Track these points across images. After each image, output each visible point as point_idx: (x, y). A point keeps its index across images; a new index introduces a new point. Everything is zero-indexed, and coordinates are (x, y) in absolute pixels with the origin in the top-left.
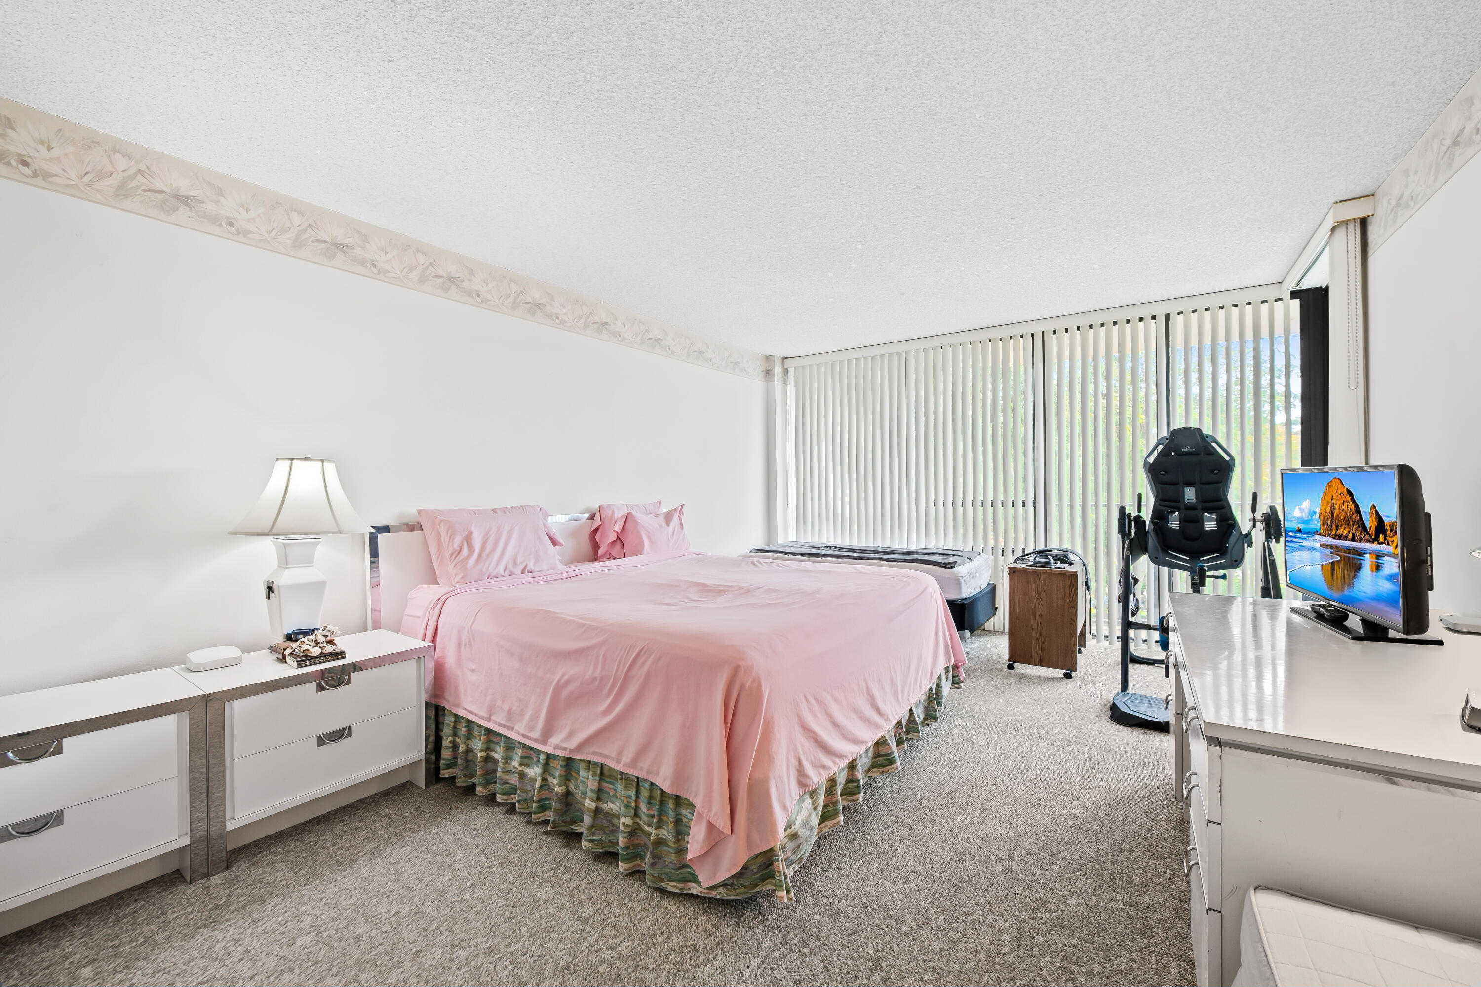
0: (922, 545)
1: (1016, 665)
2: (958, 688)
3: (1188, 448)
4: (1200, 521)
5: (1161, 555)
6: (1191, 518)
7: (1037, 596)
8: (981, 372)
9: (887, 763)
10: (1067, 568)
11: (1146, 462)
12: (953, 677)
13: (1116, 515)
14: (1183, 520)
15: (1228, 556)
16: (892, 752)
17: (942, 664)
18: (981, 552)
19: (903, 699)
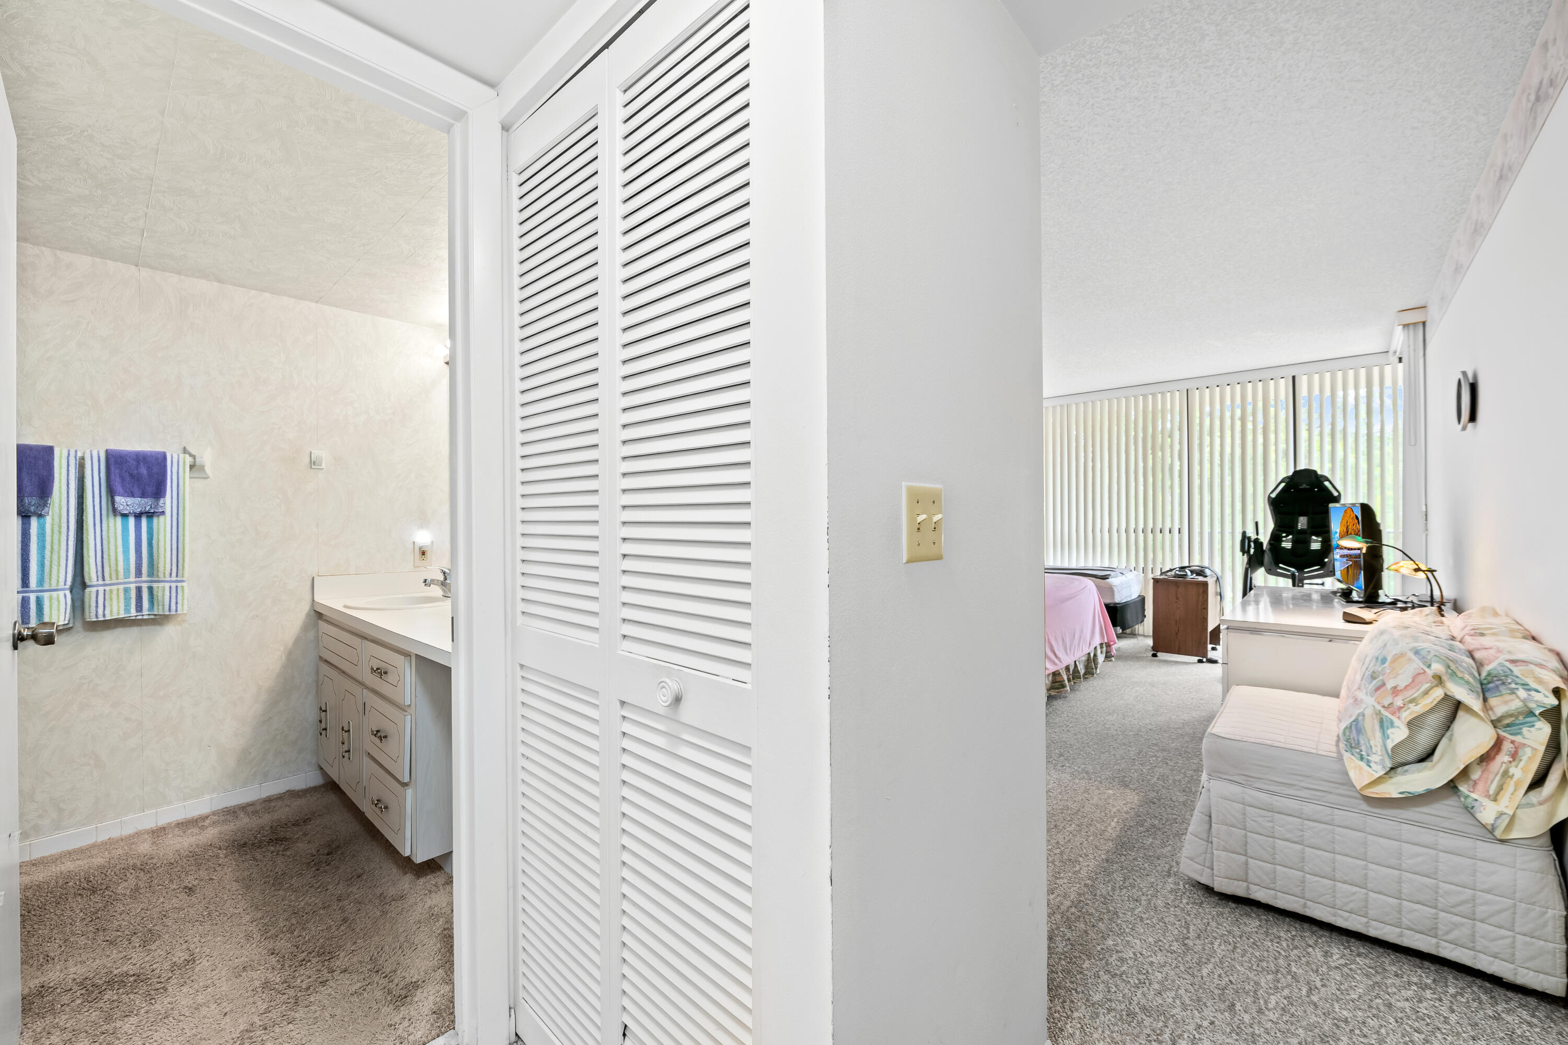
0: (1082, 564)
1: (1159, 654)
2: (1110, 661)
3: (1304, 486)
4: (1308, 543)
5: (1273, 567)
6: (1301, 540)
7: (1176, 600)
8: (1133, 426)
9: (1060, 687)
10: (1201, 579)
11: (1269, 497)
12: (1106, 653)
13: (1239, 538)
14: (1294, 542)
15: (1326, 569)
16: (1064, 681)
17: (1097, 641)
18: (1133, 569)
19: (1070, 653)
